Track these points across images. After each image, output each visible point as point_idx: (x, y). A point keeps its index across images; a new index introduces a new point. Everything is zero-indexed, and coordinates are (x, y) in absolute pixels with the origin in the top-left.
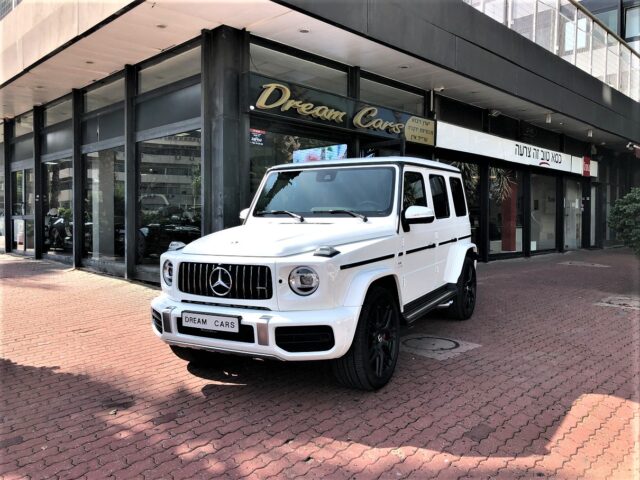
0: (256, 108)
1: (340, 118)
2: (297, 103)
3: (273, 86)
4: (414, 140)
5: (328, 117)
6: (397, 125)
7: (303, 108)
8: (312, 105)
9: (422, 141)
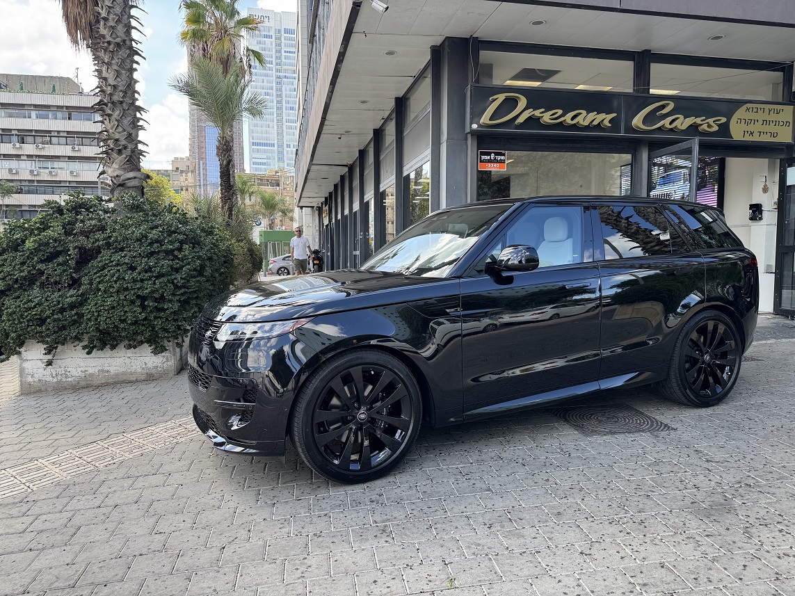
0: (480, 126)
1: (606, 123)
2: (537, 113)
3: (501, 97)
4: (748, 138)
5: (586, 123)
6: (711, 121)
7: (547, 118)
8: (560, 112)
9: (766, 138)
